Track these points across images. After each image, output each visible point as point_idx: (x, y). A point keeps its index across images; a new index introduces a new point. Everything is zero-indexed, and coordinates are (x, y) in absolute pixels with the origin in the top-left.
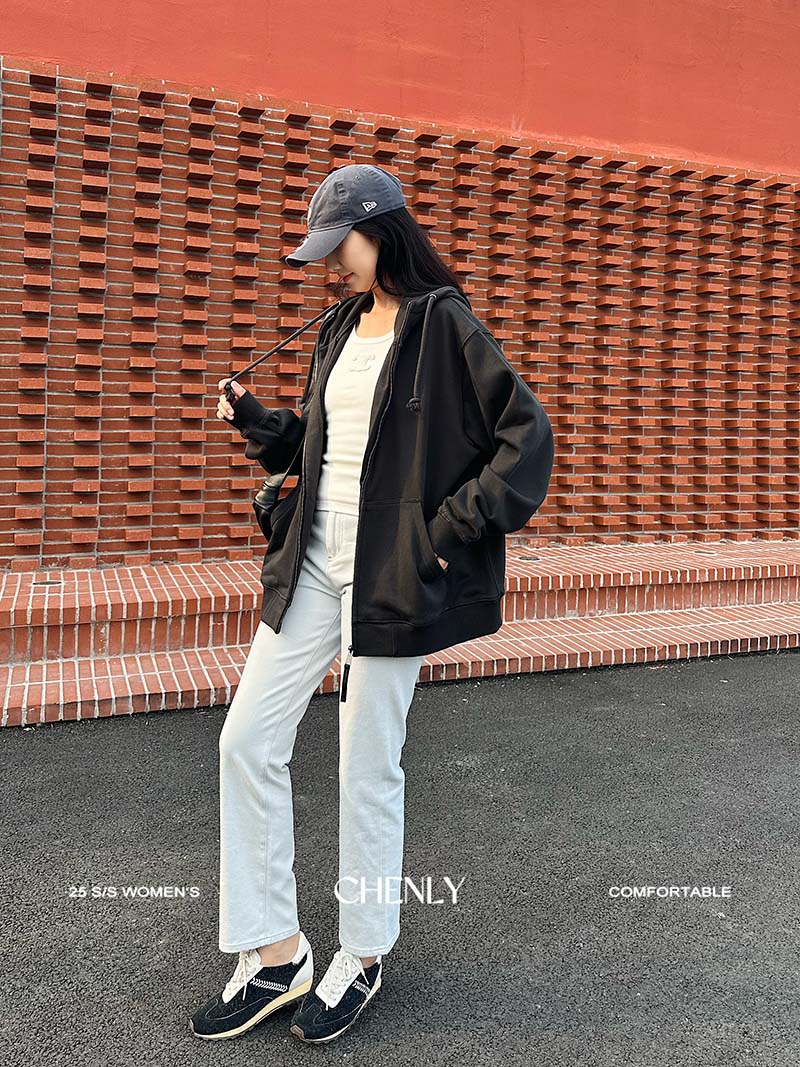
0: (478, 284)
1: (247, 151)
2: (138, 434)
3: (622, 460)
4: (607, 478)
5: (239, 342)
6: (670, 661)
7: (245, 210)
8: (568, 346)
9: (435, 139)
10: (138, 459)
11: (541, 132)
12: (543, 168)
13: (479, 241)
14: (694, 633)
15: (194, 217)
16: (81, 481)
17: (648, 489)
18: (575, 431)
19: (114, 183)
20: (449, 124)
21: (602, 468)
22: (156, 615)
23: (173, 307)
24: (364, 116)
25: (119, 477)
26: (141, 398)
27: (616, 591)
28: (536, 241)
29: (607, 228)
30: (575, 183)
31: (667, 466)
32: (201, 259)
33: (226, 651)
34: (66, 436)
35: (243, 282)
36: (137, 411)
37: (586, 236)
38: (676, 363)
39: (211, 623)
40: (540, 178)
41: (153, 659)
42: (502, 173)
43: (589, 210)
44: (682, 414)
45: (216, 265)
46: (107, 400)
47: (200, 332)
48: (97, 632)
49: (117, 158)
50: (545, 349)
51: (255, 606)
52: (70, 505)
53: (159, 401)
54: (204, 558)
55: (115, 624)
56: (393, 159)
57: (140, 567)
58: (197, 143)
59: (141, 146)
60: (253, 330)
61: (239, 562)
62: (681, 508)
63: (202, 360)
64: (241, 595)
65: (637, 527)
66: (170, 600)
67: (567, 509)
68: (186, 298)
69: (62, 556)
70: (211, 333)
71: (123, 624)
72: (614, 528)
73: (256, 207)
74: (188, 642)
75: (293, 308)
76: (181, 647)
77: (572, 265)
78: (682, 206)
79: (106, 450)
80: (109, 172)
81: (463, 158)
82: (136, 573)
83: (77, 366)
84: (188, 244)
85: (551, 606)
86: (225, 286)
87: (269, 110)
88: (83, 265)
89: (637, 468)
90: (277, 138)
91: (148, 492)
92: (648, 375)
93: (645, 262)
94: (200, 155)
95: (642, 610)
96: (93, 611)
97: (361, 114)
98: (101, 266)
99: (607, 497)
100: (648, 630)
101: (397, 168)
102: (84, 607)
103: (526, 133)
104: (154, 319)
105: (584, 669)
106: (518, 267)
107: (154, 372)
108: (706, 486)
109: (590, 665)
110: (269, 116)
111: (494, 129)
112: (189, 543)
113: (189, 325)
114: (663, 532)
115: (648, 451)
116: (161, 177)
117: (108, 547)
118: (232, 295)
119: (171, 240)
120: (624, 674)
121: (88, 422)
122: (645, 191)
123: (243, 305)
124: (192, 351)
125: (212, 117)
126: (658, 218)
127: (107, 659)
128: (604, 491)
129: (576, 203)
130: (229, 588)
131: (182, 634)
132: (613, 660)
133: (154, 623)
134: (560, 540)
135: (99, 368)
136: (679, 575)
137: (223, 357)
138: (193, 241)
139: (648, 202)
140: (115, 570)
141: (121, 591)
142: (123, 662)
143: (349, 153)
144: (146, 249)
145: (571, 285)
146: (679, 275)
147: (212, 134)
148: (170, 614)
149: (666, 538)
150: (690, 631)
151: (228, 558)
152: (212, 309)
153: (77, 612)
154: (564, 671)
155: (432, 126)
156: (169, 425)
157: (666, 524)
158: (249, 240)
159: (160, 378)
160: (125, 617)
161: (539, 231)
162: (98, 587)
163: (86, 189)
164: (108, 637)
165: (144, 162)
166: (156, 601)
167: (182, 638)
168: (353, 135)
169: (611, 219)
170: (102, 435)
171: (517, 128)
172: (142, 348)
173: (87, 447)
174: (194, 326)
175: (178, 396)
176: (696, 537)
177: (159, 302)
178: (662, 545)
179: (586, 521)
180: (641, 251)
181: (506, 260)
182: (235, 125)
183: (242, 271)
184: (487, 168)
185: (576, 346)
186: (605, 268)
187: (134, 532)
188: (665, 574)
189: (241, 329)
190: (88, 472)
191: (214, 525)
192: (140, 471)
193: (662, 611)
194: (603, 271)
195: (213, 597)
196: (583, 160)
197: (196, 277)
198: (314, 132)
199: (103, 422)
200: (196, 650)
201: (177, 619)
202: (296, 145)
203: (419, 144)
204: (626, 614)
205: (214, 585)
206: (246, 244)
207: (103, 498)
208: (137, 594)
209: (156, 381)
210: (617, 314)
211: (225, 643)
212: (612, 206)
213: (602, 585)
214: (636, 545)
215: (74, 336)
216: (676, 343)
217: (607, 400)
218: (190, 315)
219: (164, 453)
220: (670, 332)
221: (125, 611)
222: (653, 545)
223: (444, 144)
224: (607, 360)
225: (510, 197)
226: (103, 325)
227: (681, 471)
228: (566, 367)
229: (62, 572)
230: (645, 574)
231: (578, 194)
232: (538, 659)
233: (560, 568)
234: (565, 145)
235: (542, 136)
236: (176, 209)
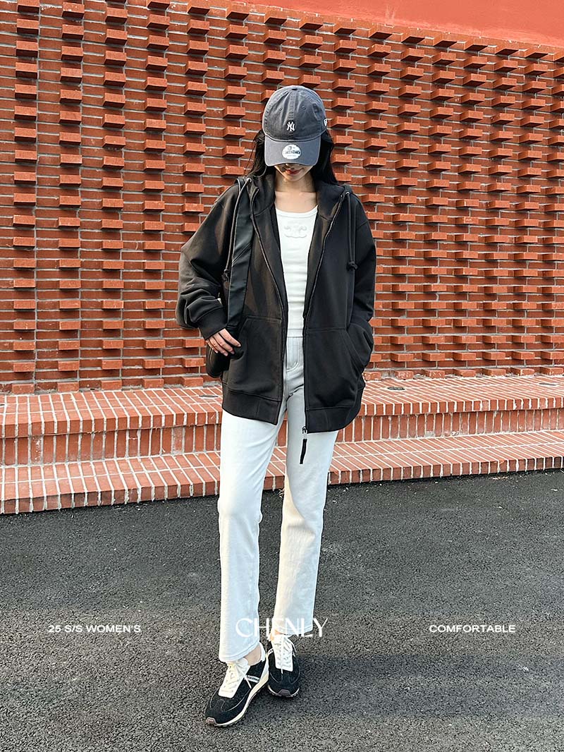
0: (355, 154)
1: (156, 40)
2: (66, 282)
3: (478, 305)
4: (465, 321)
5: (150, 205)
6: (511, 473)
7: (154, 91)
8: (433, 208)
9: (318, 27)
10: (67, 303)
11: (411, 20)
12: (412, 52)
13: (355, 117)
14: (533, 451)
15: (110, 97)
16: (20, 320)
17: (501, 330)
18: (439, 280)
19: (43, 69)
20: (330, 13)
21: (462, 312)
22: (81, 431)
23: (94, 175)
24: (256, 7)
25: (52, 318)
26: (69, 252)
27: (468, 416)
28: (406, 116)
29: (469, 104)
30: (441, 65)
31: (518, 310)
32: (118, 134)
33: (139, 460)
34: (7, 283)
35: (153, 153)
36: (66, 262)
37: (450, 112)
38: (527, 222)
39: (128, 438)
40: (411, 60)
41: (80, 467)
42: (377, 57)
43: (453, 89)
44: (532, 266)
45: (129, 139)
46: (41, 254)
47: (117, 196)
48: (33, 444)
49: (45, 47)
50: (413, 211)
51: (163, 425)
52: (12, 341)
53: (84, 255)
54: (123, 385)
55: (48, 438)
56: (282, 46)
57: (71, 393)
58: (113, 34)
59: (65, 36)
60: (162, 194)
61: (152, 390)
62: (530, 346)
63: (120, 220)
64: (152, 415)
65: (491, 362)
66: (93, 419)
67: (431, 347)
68: (105, 167)
69: (6, 383)
70: (126, 198)
71: (55, 438)
72: (471, 363)
73: (163, 89)
74: (109, 453)
75: (196, 175)
76: (103, 457)
77: (437, 137)
78: (535, 84)
79: (40, 296)
80: (38, 60)
81: (343, 44)
82: (67, 398)
83: (15, 225)
84: (106, 121)
85: (412, 428)
86: (137, 157)
87: (174, 4)
88: (18, 139)
89: (492, 312)
90: (181, 28)
91: (76, 331)
92: (503, 232)
93: (502, 134)
94: (115, 44)
95: (490, 432)
96: (30, 427)
97: (254, 6)
98: (33, 140)
99: (465, 337)
100: (494, 448)
101: (284, 53)
102: (22, 424)
103: (398, 20)
104: (78, 185)
105: (436, 478)
106: (390, 139)
107: (79, 230)
108: (552, 328)
109: (441, 474)
110: (174, 9)
111: (370, 18)
112: (111, 373)
113: (107, 191)
114: (513, 367)
115: (502, 298)
116: (83, 63)
117: (44, 376)
118: (144, 165)
119: (92, 118)
120: (470, 483)
121: (25, 272)
122: (503, 71)
123: (153, 173)
124: (111, 212)
125: (125, 10)
126: (514, 95)
127: (42, 466)
128: (462, 332)
129: (442, 83)
130: (142, 410)
131: (104, 446)
132: (461, 471)
133: (80, 437)
134: (424, 373)
135: (33, 226)
136: (522, 403)
137: (137, 218)
138: (110, 118)
139: (505, 81)
140: (50, 395)
141: (53, 411)
142: (54, 468)
143: (243, 41)
144: (70, 125)
145: (436, 155)
146: (532, 146)
147: (125, 26)
148: (93, 430)
149: (515, 372)
150: (529, 449)
151: (143, 386)
152: (127, 177)
153: (17, 428)
154: (419, 480)
155: (315, 16)
156: (93, 275)
157: (516, 360)
158: (158, 117)
159: (84, 235)
160: (56, 432)
161: (408, 108)
162: (34, 409)
163: (19, 74)
164: (42, 449)
165: (68, 51)
166: (81, 420)
167: (104, 450)
168: (246, 25)
169: (472, 96)
170: (37, 283)
171: (390, 16)
172: (69, 210)
173: (24, 292)
174: (112, 191)
175: (100, 250)
176: (543, 371)
177: (82, 171)
178: (512, 377)
179: (446, 357)
180: (499, 124)
181: (380, 133)
182: (145, 18)
183: (152, 144)
184: (364, 52)
185: (440, 207)
186: (466, 140)
187: (65, 363)
188: (510, 402)
189: (152, 194)
190: (26, 314)
191: (132, 358)
192: (70, 313)
193: (507, 433)
194: (465, 142)
195: (128, 417)
196: (449, 44)
197: (113, 149)
198: (213, 22)
199: (37, 272)
200: (115, 459)
201: (99, 434)
202: (197, 34)
203: (304, 31)
204: (476, 435)
205: (130, 408)
206: (155, 121)
207: (39, 335)
208: (67, 414)
209: (81, 237)
210: (476, 179)
211: (139, 454)
212: (473, 85)
213: (455, 411)
214: (490, 377)
215: (11, 199)
216: (528, 205)
217: (466, 254)
218: (109, 182)
219: (89, 298)
220: (524, 195)
221: (56, 427)
222: (504, 378)
223: (326, 31)
224: (466, 220)
225: (384, 78)
226: (36, 190)
227: (530, 315)
228: (431, 226)
229: (6, 396)
230: (493, 402)
231: (443, 75)
232: (397, 469)
233: (420, 397)
234: (432, 31)
235: (412, 23)
236: (96, 91)
